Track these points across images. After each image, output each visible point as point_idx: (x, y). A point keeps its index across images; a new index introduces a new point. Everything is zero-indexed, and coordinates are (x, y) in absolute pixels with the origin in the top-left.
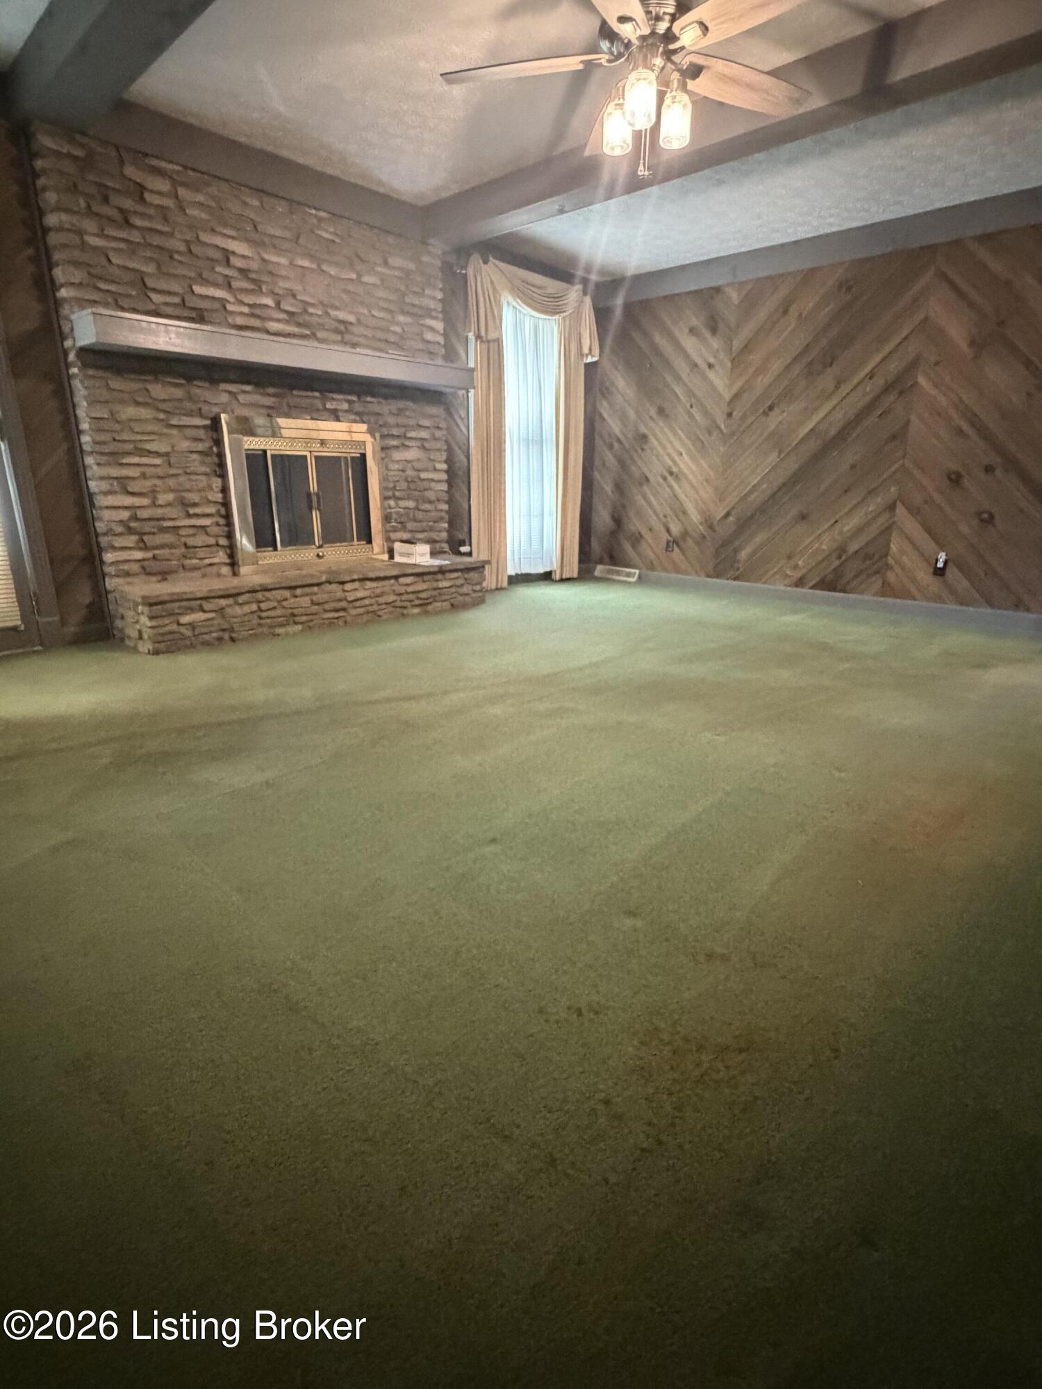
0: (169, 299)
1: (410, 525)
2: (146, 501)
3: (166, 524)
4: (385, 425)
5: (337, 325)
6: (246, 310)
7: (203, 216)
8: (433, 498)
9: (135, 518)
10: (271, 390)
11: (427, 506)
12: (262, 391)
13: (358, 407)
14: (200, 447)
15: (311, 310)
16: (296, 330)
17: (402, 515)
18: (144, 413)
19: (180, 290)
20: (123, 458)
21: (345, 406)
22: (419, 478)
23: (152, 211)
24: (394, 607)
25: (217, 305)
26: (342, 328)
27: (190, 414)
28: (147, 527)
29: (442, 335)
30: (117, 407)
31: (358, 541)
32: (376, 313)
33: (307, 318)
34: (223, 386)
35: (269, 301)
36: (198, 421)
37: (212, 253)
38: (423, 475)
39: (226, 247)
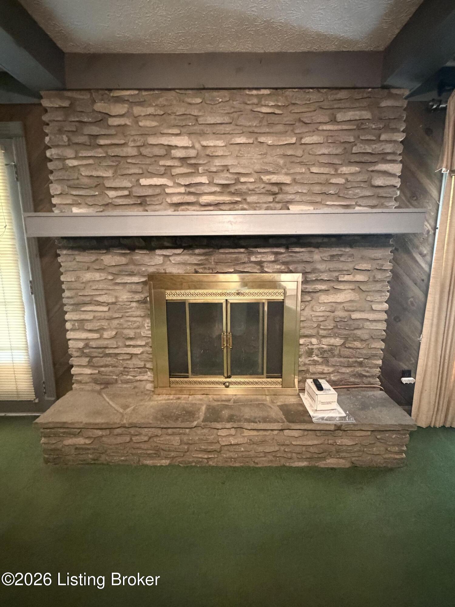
0: (120, 193)
1: (332, 360)
2: (96, 336)
3: (108, 351)
4: (314, 271)
5: (269, 187)
6: (182, 190)
7: (154, 124)
8: (366, 337)
9: (87, 346)
10: (197, 251)
11: (358, 344)
12: (191, 252)
13: (284, 257)
14: (137, 297)
15: (243, 180)
16: (226, 198)
17: (325, 351)
18: (97, 276)
19: (129, 185)
20: (84, 307)
21: (272, 258)
22: (351, 318)
23: (113, 132)
24: (274, 456)
25: (158, 191)
26: (275, 189)
27: (132, 274)
28: (95, 353)
29: (399, 177)
30: (79, 273)
31: (267, 373)
32: (314, 170)
33: (239, 187)
34: (158, 252)
35: (204, 179)
36: (136, 279)
37: (157, 151)
38: (355, 316)
39: (170, 143)
